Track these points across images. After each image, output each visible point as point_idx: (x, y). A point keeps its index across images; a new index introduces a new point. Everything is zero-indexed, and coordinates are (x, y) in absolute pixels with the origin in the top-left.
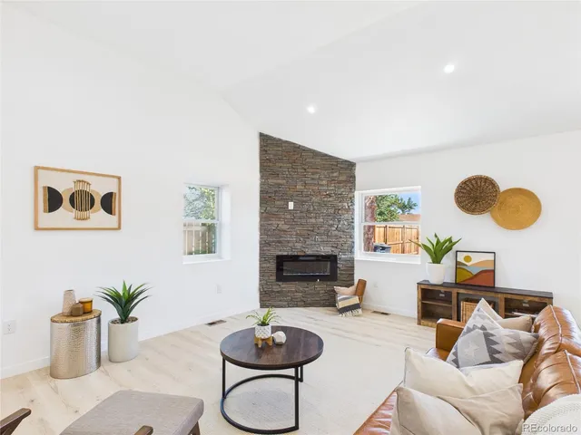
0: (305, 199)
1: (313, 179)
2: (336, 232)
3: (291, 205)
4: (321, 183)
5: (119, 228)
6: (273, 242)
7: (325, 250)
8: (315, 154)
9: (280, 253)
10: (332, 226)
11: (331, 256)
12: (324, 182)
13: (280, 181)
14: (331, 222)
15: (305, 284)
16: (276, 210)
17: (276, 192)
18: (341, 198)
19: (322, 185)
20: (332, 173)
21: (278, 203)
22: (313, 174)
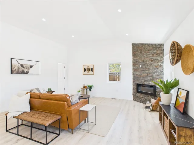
0: (144, 63)
1: (147, 55)
2: (156, 76)
3: (141, 66)
4: (150, 56)
5: (94, 74)
6: (136, 79)
7: (152, 83)
8: (148, 45)
9: (138, 83)
10: (154, 73)
11: (154, 86)
12: (151, 55)
13: (137, 58)
14: (154, 72)
15: (145, 95)
16: (137, 68)
17: (136, 62)
18: (158, 61)
19: (150, 57)
20: (154, 51)
21: (137, 66)
22: (147, 53)
